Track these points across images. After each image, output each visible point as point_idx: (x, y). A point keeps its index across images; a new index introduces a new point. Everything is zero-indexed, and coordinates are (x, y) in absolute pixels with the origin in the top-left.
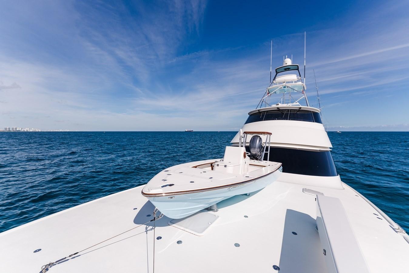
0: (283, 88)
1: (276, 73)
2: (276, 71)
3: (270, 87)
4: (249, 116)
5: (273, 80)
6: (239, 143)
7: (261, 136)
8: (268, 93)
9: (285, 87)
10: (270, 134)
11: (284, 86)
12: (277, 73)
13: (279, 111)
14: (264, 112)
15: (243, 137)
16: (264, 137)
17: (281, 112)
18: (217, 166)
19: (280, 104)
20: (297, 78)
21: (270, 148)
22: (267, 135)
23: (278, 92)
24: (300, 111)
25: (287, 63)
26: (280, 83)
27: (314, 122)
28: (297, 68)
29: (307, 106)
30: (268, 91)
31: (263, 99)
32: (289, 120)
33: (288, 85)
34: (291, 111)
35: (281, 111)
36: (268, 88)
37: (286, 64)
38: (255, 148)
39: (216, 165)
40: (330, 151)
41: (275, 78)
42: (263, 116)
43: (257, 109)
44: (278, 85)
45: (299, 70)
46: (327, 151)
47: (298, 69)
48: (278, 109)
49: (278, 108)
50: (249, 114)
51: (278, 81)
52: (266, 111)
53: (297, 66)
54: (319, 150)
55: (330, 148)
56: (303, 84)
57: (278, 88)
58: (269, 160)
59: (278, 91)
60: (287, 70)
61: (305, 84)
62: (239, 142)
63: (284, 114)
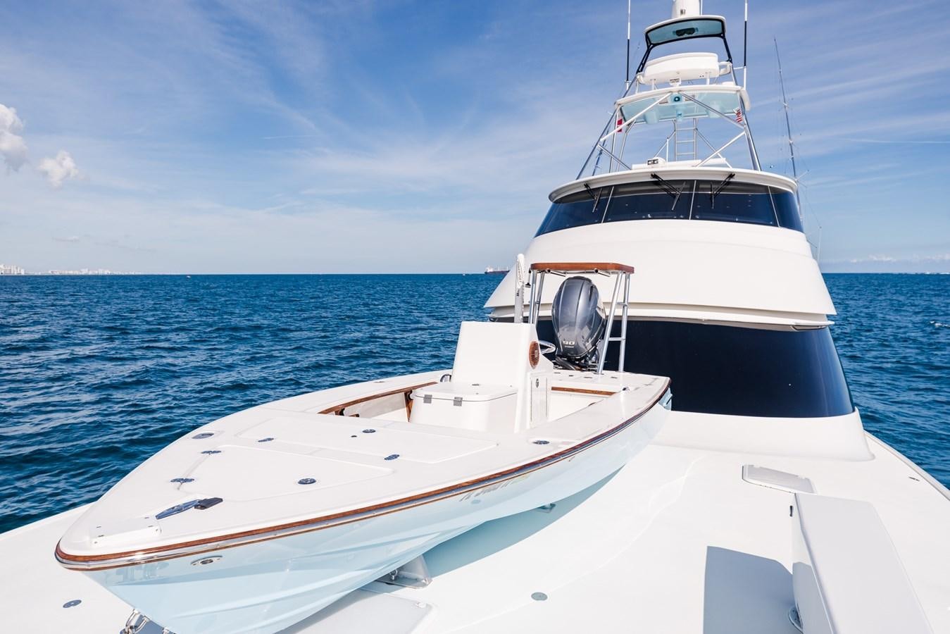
0: (671, 103)
1: (648, 47)
2: (647, 37)
3: (627, 98)
4: (550, 204)
5: (638, 71)
6: (513, 307)
7: (595, 278)
8: (620, 123)
9: (678, 99)
10: (628, 270)
11: (676, 94)
12: (651, 45)
13: (657, 187)
14: (606, 192)
15: (528, 284)
16: (605, 285)
17: (665, 190)
18: (425, 402)
19: (661, 160)
20: (721, 67)
21: (629, 322)
22: (616, 275)
23: (653, 118)
24: (729, 187)
25: (683, 8)
26: (661, 84)
27: (775, 225)
28: (720, 31)
29: (755, 168)
30: (618, 113)
31: (602, 140)
32: (693, 218)
33: (689, 90)
34: (701, 186)
35: (666, 187)
36: (621, 101)
37: (682, 12)
38: (572, 325)
39: (422, 399)
40: (829, 326)
41: (643, 64)
42: (602, 204)
43: (578, 181)
44: (653, 91)
45: (726, 37)
46: (819, 329)
47: (721, 35)
48: (657, 180)
49: (654, 176)
50: (550, 197)
51: (653, 78)
52: (612, 186)
53: (720, 23)
54: (793, 326)
55: (829, 317)
56: (739, 87)
57: (654, 100)
58: (626, 369)
59: (654, 113)
60: (686, 35)
61: (744, 89)
62: (513, 304)
63: (674, 196)
